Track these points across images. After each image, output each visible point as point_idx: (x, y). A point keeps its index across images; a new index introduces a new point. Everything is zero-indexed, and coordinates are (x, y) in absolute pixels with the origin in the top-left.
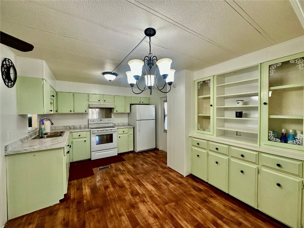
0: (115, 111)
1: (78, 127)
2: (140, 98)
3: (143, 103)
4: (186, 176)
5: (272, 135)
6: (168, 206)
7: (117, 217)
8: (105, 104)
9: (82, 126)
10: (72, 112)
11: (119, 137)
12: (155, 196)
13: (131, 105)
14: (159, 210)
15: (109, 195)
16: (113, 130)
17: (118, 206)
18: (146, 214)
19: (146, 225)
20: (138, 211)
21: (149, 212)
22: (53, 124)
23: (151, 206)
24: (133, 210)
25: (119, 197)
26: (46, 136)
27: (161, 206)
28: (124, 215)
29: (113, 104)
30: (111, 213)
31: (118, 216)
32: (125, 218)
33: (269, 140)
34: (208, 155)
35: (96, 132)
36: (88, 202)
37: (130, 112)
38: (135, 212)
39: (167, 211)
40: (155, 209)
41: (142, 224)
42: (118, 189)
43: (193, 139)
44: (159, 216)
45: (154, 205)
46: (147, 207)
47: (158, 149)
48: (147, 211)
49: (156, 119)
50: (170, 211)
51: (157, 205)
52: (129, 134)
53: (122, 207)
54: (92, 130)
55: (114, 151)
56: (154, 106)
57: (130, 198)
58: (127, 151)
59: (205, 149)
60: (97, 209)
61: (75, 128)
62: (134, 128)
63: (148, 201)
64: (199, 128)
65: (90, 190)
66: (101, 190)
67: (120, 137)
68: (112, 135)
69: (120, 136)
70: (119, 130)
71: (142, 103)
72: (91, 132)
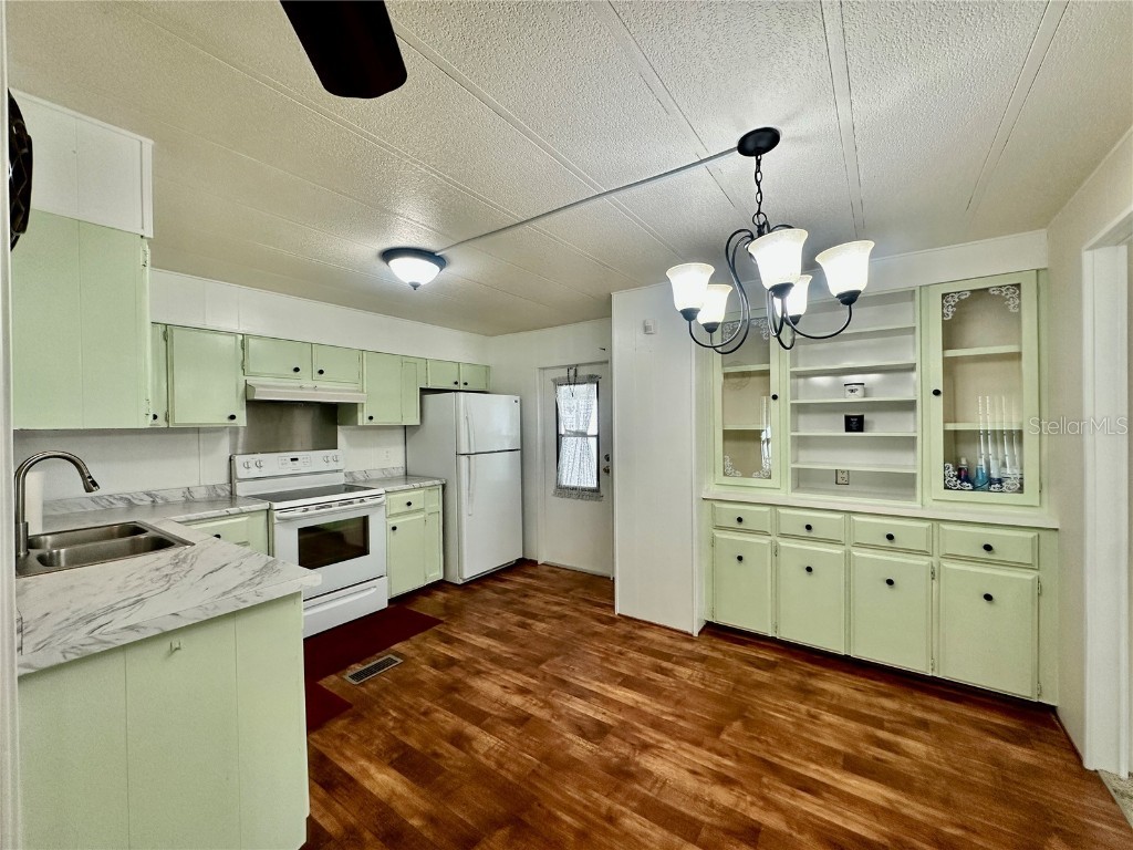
0: (362, 420)
1: (178, 497)
2: (456, 366)
3: (466, 388)
4: (699, 633)
5: (952, 473)
6: (729, 735)
7: (605, 829)
8: (320, 385)
9: (200, 494)
10: (161, 423)
11: (390, 528)
12: (664, 717)
13: (424, 391)
14: (716, 757)
15: (500, 765)
16: (369, 502)
17: (573, 793)
18: (691, 783)
19: (721, 818)
20: (656, 782)
21: (694, 772)
22: (95, 484)
23: (680, 752)
24: (637, 787)
25: (546, 758)
26: (63, 551)
27: (709, 741)
28: (623, 814)
29: (353, 387)
30: (570, 826)
31: (607, 825)
32: (633, 822)
33: (946, 488)
34: (776, 551)
35: (298, 513)
36: (432, 820)
37: (418, 423)
38: (650, 791)
39: (740, 753)
40: (704, 758)
41: (707, 820)
42: (514, 731)
43: (717, 505)
44: (732, 775)
45: (686, 745)
46: (674, 760)
47: (534, 563)
48: (687, 774)
49: (522, 450)
50: (750, 751)
51: (698, 744)
52: (428, 511)
53: (591, 792)
54: (276, 506)
55: (373, 590)
56: (518, 398)
57: (591, 752)
58: (422, 583)
59: (765, 533)
60: (502, 833)
61: (159, 501)
62: (444, 486)
63: (659, 741)
64: (729, 470)
65: (393, 772)
66: (446, 755)
67: (394, 528)
68: (365, 519)
69: (393, 522)
70: (391, 496)
71: (462, 387)
72: (277, 514)
